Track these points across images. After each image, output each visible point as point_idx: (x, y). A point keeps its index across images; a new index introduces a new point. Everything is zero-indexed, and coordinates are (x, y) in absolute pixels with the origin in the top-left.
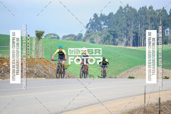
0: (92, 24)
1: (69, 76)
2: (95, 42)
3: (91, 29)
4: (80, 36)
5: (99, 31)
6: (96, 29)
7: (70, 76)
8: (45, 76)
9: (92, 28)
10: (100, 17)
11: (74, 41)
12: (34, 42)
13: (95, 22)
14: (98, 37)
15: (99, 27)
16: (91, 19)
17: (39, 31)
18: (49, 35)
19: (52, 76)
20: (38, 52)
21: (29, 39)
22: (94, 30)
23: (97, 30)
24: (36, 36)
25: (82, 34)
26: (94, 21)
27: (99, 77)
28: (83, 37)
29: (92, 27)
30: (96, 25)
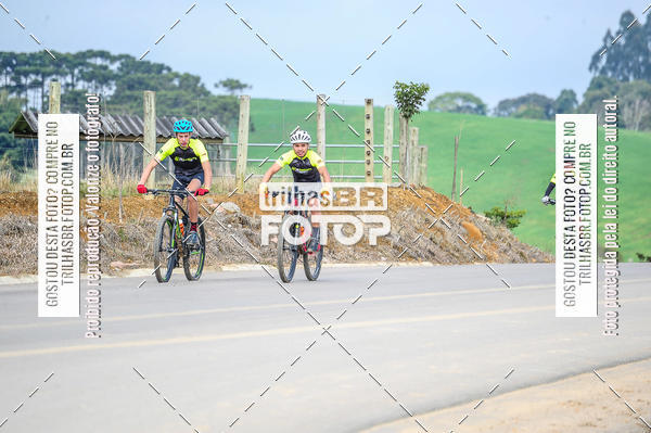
0: (612, 51)
1: (521, 254)
2: (627, 123)
3: (610, 74)
4: (567, 100)
5: (640, 82)
6: (629, 72)
7: (526, 253)
8: (433, 254)
9: (614, 69)
10: (646, 26)
11: (542, 118)
12: (391, 128)
13: (625, 46)
14: (638, 102)
15: (643, 64)
16: (609, 33)
17: (409, 84)
18: (446, 99)
19: (457, 254)
20: (404, 164)
21: (371, 116)
22: (621, 78)
23: (635, 76)
24: (396, 105)
25: (572, 93)
26: (622, 41)
27: (641, 257)
28: (577, 102)
29: (613, 64)
30: (629, 57)
